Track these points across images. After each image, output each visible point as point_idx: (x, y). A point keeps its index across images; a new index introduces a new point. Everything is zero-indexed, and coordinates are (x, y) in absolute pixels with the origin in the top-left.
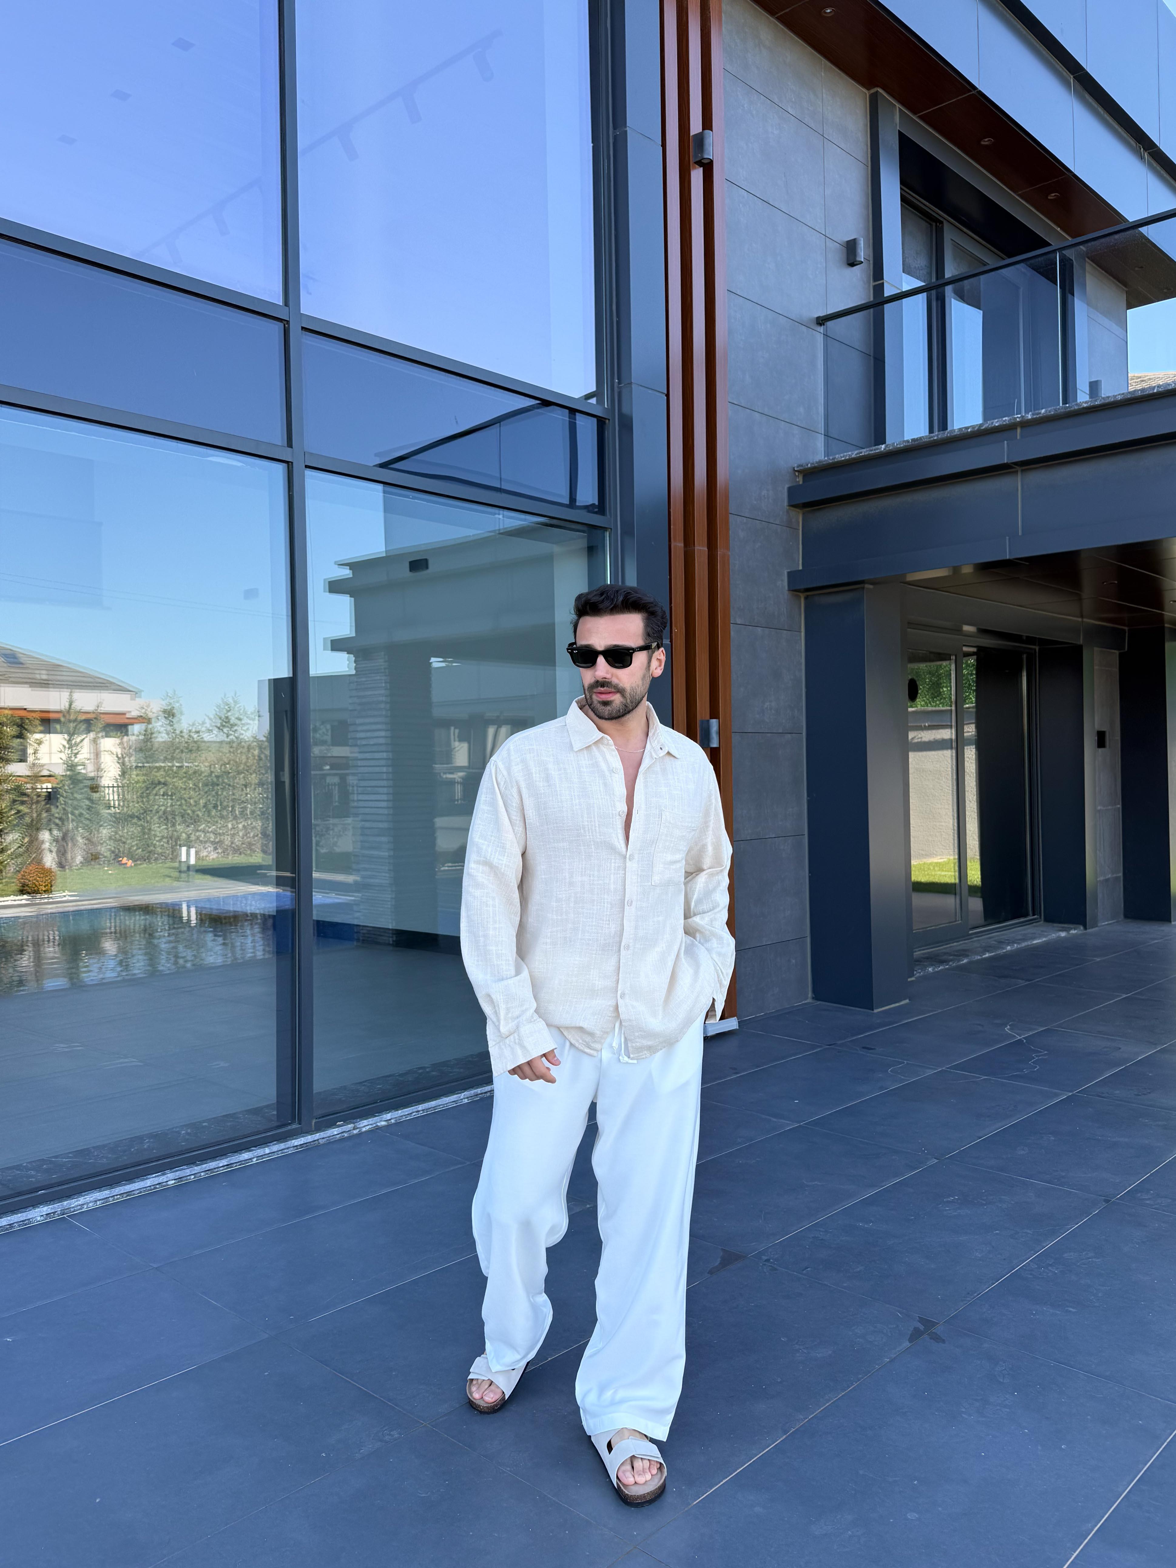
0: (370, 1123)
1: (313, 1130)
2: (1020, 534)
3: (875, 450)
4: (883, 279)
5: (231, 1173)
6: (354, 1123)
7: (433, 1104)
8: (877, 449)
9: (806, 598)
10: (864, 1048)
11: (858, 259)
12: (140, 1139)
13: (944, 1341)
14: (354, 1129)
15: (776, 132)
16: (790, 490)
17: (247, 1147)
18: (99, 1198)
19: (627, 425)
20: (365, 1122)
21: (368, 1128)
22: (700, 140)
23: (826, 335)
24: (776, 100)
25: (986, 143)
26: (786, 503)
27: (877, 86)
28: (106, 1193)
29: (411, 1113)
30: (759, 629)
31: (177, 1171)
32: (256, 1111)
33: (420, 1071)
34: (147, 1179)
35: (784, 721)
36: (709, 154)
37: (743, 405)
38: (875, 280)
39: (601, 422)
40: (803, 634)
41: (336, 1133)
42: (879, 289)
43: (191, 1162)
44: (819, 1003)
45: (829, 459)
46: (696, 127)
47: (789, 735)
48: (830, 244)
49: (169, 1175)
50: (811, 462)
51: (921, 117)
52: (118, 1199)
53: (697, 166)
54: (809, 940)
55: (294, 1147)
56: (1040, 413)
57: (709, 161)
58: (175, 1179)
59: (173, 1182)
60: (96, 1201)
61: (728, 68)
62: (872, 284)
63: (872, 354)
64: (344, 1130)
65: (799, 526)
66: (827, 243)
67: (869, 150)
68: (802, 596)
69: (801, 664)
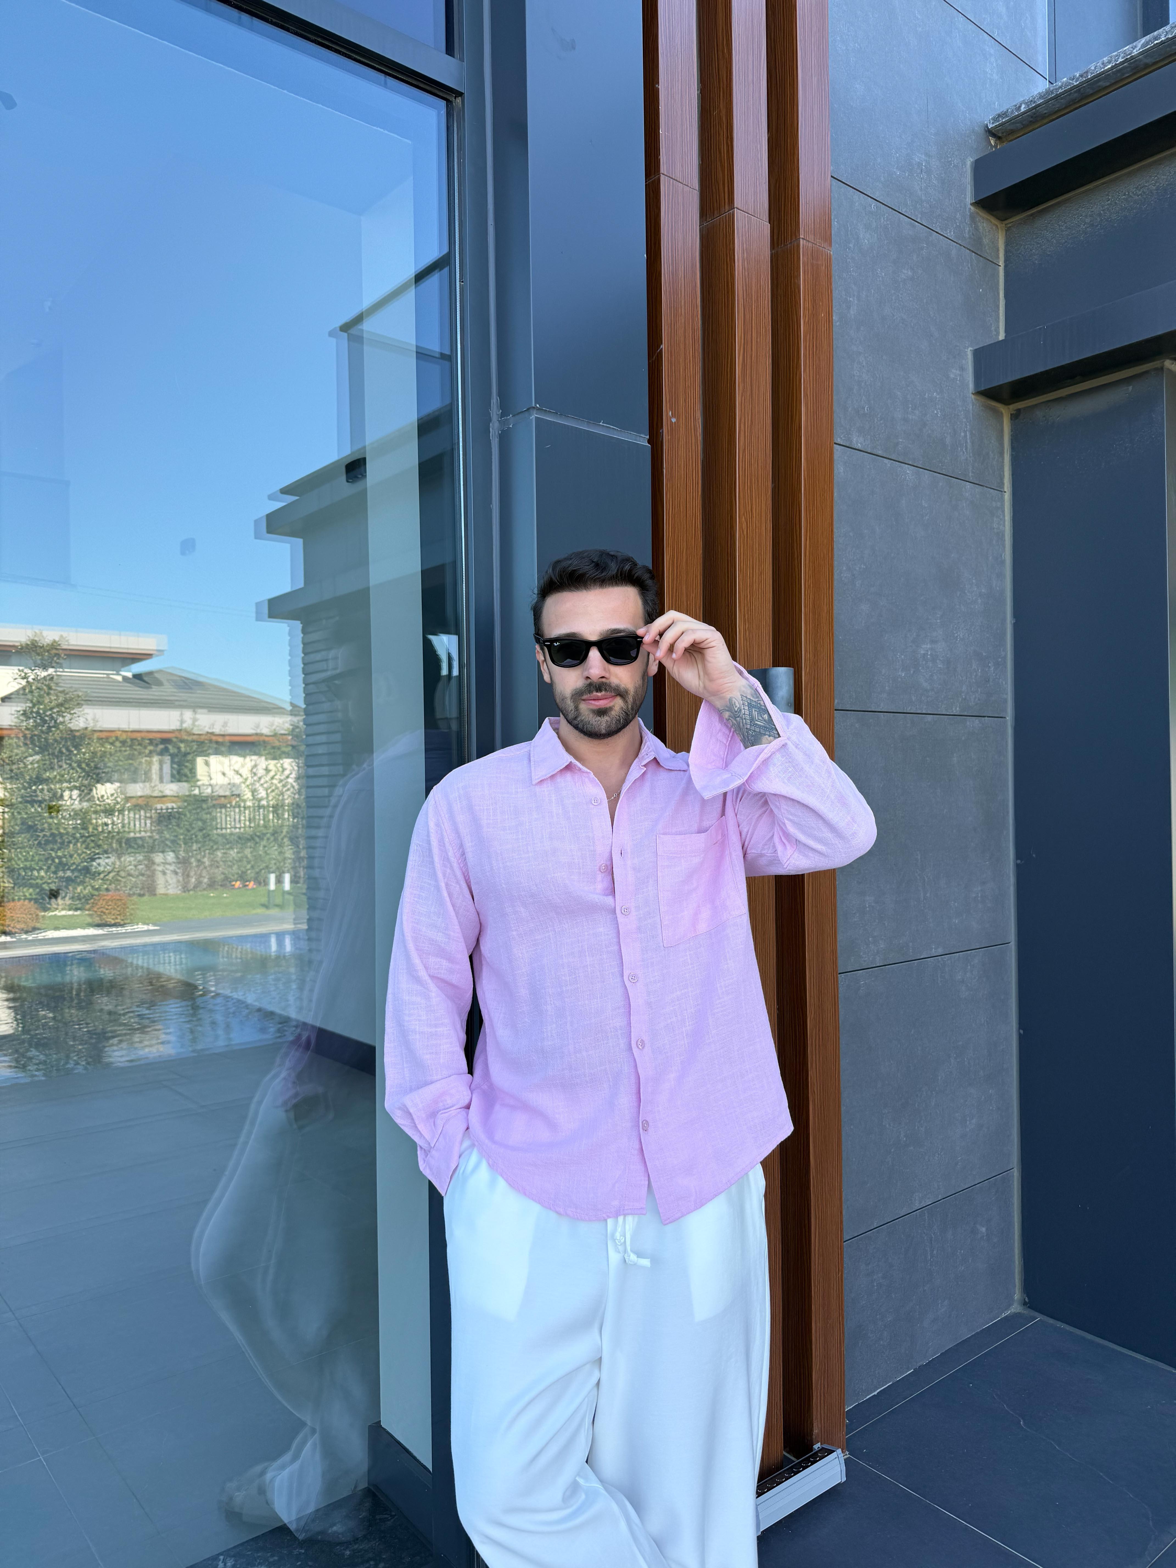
9: (1015, 417)
26: (969, 198)
30: (909, 471)
35: (964, 688)
40: (1007, 497)
47: (977, 721)
50: (1027, 98)
54: (1016, 1174)
65: (998, 257)
68: (1006, 412)
69: (1003, 562)
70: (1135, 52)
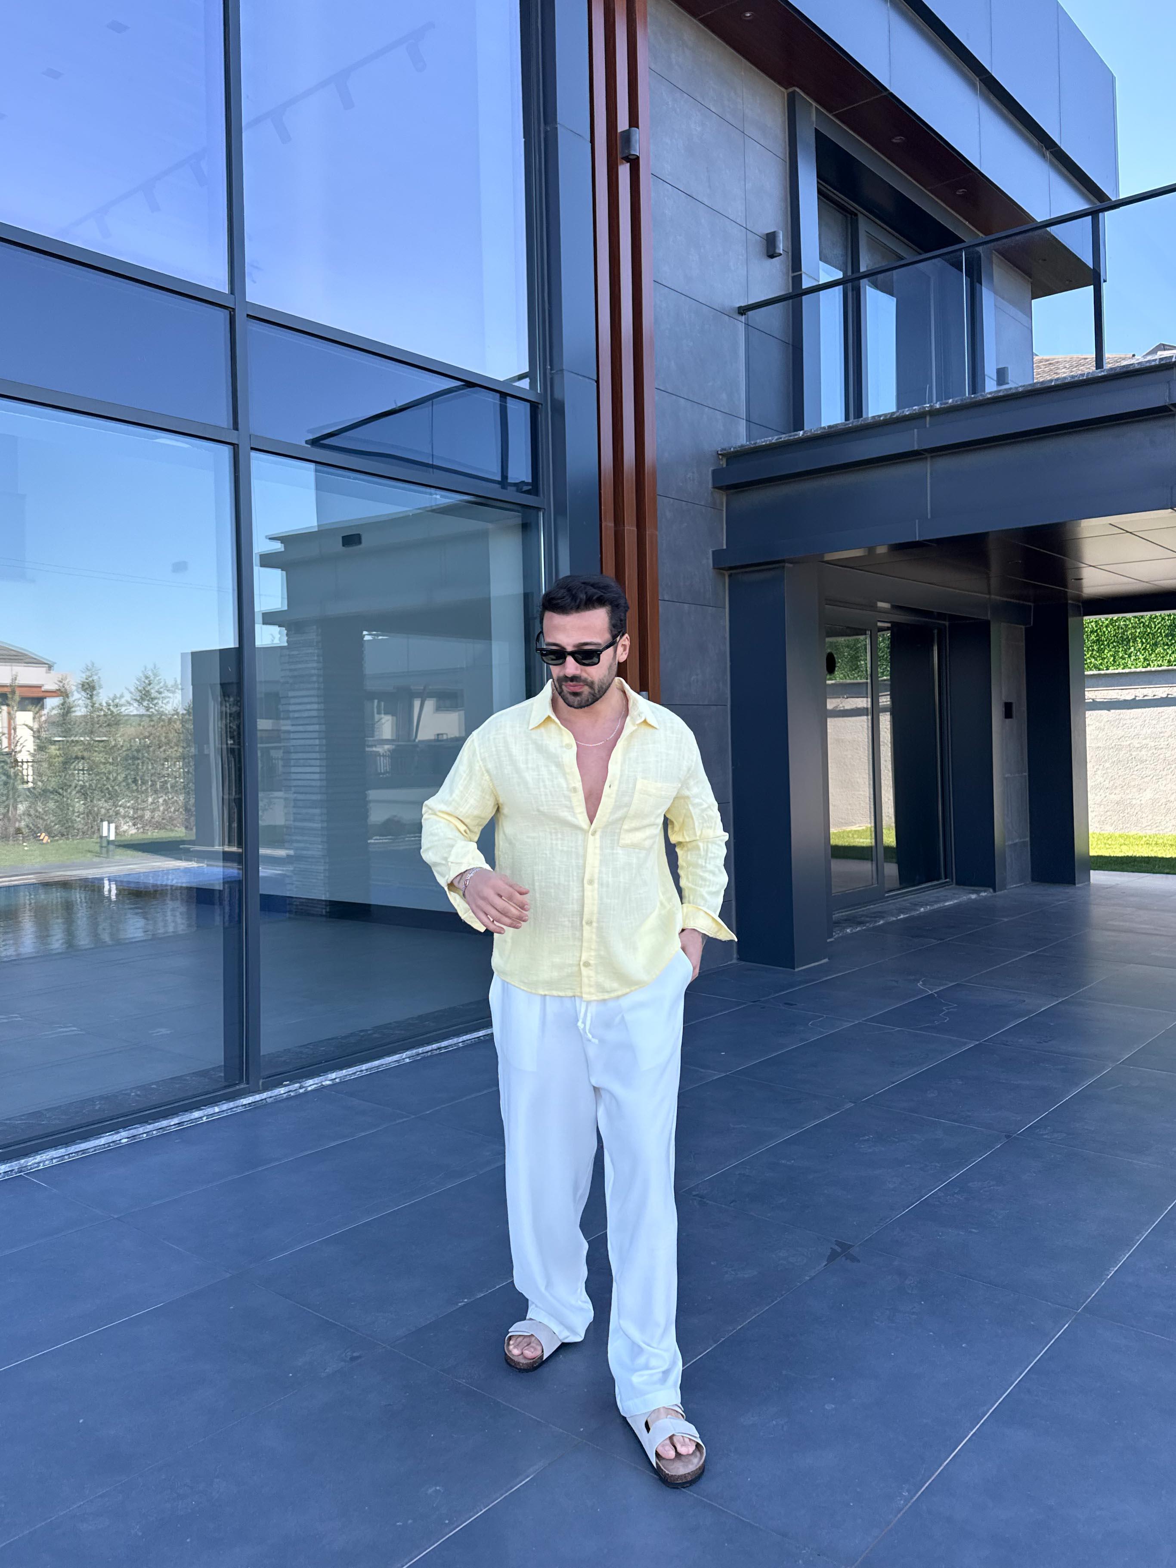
0: (316, 1082)
1: (261, 1088)
2: (929, 516)
3: (794, 436)
4: (800, 270)
5: (182, 1132)
6: (300, 1083)
7: (376, 1063)
8: (796, 435)
9: (730, 576)
10: (786, 1004)
11: (777, 251)
12: (92, 1100)
13: (858, 1261)
14: (301, 1088)
15: (699, 129)
16: (714, 472)
17: (197, 1107)
18: (55, 1156)
19: (559, 409)
20: (311, 1082)
21: (313, 1087)
22: (627, 136)
23: (747, 324)
24: (699, 99)
25: (898, 141)
26: (710, 485)
27: (794, 86)
28: (62, 1151)
29: (355, 1073)
30: (686, 606)
31: (129, 1130)
32: (204, 1073)
33: (362, 1034)
34: (101, 1137)
35: (709, 693)
36: (635, 150)
37: (669, 391)
38: (793, 271)
39: (534, 407)
40: (727, 611)
41: (282, 1092)
42: (797, 280)
43: (144, 1121)
44: (743, 963)
45: (750, 444)
46: (623, 124)
48: (750, 235)
49: (122, 1134)
50: (734, 446)
51: (835, 116)
52: (74, 1156)
53: (624, 162)
54: (734, 903)
55: (242, 1106)
56: (947, 403)
57: (635, 157)
58: (128, 1138)
59: (126, 1140)
60: (52, 1159)
61: (652, 67)
62: (791, 275)
63: (791, 343)
64: (291, 1089)
65: (723, 507)
66: (748, 237)
67: (787, 146)
68: (726, 577)
69: (725, 638)
70: (773, 441)
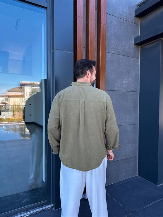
16: (135, 10)
26: (134, 16)
40: (140, 60)
47: (133, 92)
54: (138, 157)
65: (139, 24)
68: (140, 47)
69: (139, 69)
